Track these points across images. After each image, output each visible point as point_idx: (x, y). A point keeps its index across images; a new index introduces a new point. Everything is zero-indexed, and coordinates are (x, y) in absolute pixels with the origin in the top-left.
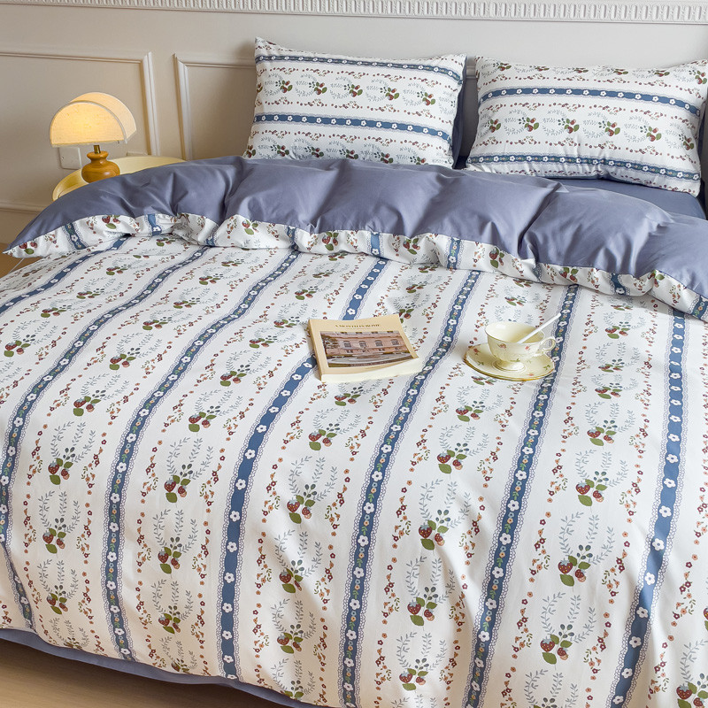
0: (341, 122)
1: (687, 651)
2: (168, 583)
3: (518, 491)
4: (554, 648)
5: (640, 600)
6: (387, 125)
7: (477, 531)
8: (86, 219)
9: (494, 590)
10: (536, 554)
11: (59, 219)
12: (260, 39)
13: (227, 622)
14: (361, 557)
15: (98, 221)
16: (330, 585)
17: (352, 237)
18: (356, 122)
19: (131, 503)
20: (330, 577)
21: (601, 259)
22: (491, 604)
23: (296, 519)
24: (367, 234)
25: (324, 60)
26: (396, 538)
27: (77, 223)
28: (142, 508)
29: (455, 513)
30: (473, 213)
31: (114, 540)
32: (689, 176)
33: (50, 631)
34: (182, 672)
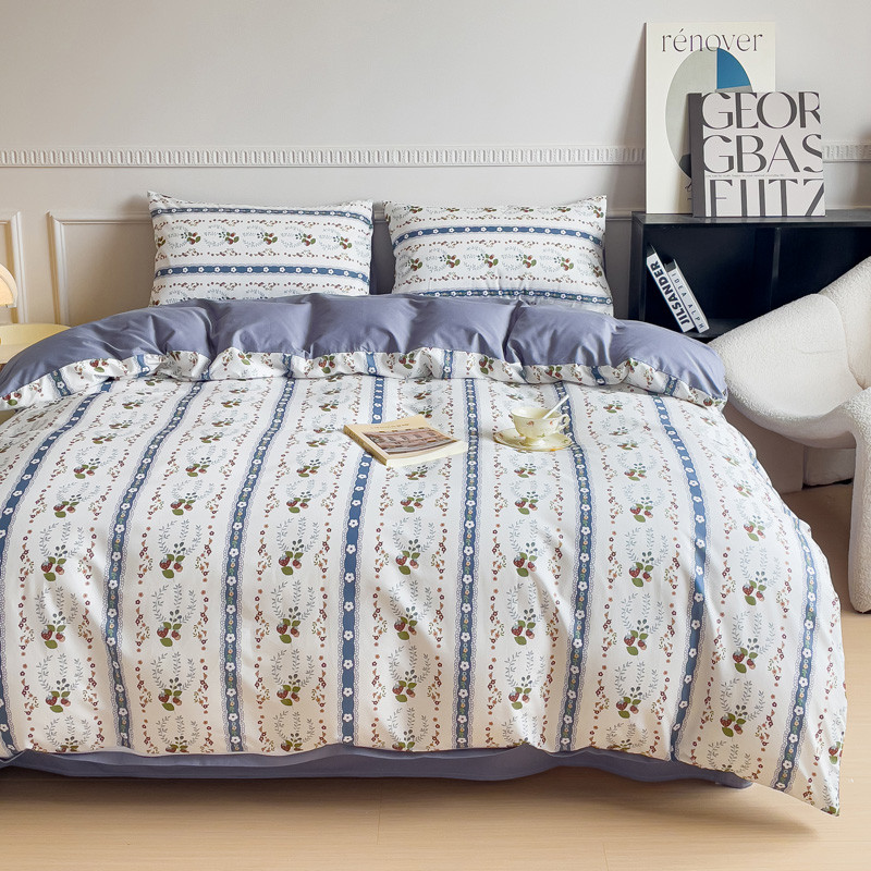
0: (258, 270)
1: (736, 622)
2: (289, 652)
3: (586, 520)
4: (635, 642)
5: (696, 588)
7: (560, 555)
8: (74, 365)
9: (581, 602)
10: (610, 566)
11: (42, 368)
13: (348, 678)
14: (467, 594)
15: (86, 365)
16: (441, 624)
17: (348, 359)
18: (274, 269)
19: (248, 583)
20: (441, 617)
21: (580, 356)
22: (580, 614)
23: (405, 571)
24: (363, 354)
26: (495, 572)
27: (64, 370)
28: (260, 585)
29: (540, 544)
30: (459, 327)
31: (231, 622)
32: (602, 301)
33: (153, 738)
34: (292, 751)
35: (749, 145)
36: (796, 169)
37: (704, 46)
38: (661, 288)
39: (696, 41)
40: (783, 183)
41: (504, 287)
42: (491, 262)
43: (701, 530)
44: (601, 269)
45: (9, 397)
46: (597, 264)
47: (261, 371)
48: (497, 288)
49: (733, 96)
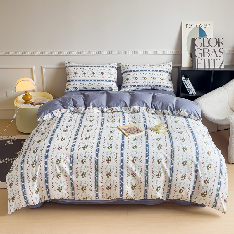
1: (205, 174)
2: (109, 180)
3: (173, 151)
4: (183, 178)
5: (196, 166)
6: (102, 81)
7: (167, 159)
8: (55, 110)
9: (171, 169)
10: (178, 161)
11: (48, 111)
12: (66, 61)
13: (122, 185)
14: (147, 168)
15: (58, 110)
16: (141, 174)
17: (116, 108)
19: (100, 165)
20: (141, 172)
21: (169, 108)
22: (171, 172)
23: (134, 163)
24: (119, 107)
25: (84, 66)
26: (153, 163)
27: (53, 112)
28: (102, 165)
29: (163, 157)
30: (141, 101)
31: (96, 173)
32: (171, 87)
33: (80, 196)
34: (109, 199)
35: (206, 51)
36: (217, 57)
37: (196, 27)
38: (185, 84)
39: (194, 25)
40: (214, 60)
41: (148, 84)
42: (145, 79)
43: (197, 153)
44: (171, 80)
45: (42, 118)
46: (170, 79)
47: (97, 111)
48: (147, 84)
49: (202, 39)
